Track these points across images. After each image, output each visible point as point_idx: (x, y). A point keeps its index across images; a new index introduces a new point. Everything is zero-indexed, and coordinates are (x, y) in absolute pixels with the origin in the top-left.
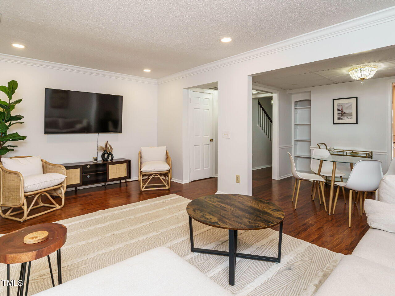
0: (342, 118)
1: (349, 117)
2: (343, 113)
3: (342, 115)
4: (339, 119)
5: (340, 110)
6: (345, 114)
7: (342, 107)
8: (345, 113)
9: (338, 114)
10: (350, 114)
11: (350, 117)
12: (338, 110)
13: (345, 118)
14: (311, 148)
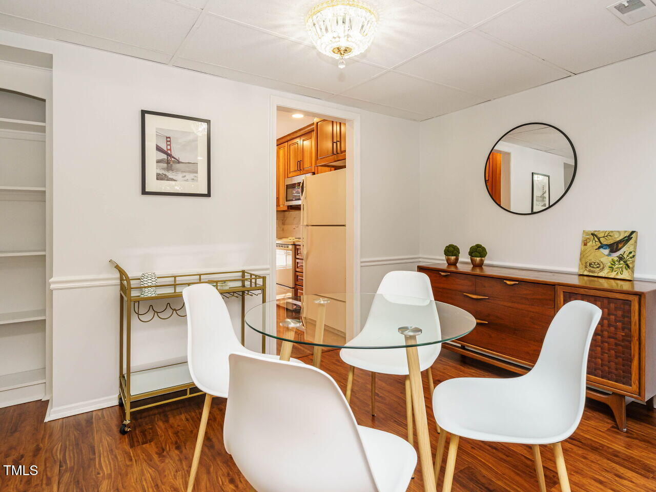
0: (170, 175)
1: (189, 176)
2: (174, 162)
3: (169, 168)
4: (162, 179)
5: (165, 149)
6: (178, 166)
7: (168, 139)
8: (179, 162)
9: (158, 162)
10: (192, 168)
11: (192, 176)
12: (159, 149)
13: (179, 176)
14: (52, 286)
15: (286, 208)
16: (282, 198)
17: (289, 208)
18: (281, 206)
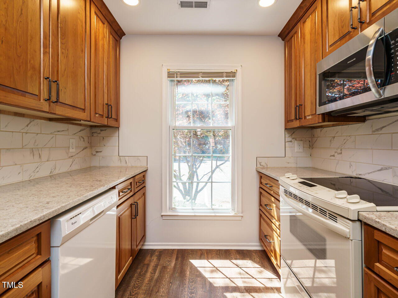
15: (318, 119)
16: (312, 103)
17: (326, 119)
18: (308, 118)
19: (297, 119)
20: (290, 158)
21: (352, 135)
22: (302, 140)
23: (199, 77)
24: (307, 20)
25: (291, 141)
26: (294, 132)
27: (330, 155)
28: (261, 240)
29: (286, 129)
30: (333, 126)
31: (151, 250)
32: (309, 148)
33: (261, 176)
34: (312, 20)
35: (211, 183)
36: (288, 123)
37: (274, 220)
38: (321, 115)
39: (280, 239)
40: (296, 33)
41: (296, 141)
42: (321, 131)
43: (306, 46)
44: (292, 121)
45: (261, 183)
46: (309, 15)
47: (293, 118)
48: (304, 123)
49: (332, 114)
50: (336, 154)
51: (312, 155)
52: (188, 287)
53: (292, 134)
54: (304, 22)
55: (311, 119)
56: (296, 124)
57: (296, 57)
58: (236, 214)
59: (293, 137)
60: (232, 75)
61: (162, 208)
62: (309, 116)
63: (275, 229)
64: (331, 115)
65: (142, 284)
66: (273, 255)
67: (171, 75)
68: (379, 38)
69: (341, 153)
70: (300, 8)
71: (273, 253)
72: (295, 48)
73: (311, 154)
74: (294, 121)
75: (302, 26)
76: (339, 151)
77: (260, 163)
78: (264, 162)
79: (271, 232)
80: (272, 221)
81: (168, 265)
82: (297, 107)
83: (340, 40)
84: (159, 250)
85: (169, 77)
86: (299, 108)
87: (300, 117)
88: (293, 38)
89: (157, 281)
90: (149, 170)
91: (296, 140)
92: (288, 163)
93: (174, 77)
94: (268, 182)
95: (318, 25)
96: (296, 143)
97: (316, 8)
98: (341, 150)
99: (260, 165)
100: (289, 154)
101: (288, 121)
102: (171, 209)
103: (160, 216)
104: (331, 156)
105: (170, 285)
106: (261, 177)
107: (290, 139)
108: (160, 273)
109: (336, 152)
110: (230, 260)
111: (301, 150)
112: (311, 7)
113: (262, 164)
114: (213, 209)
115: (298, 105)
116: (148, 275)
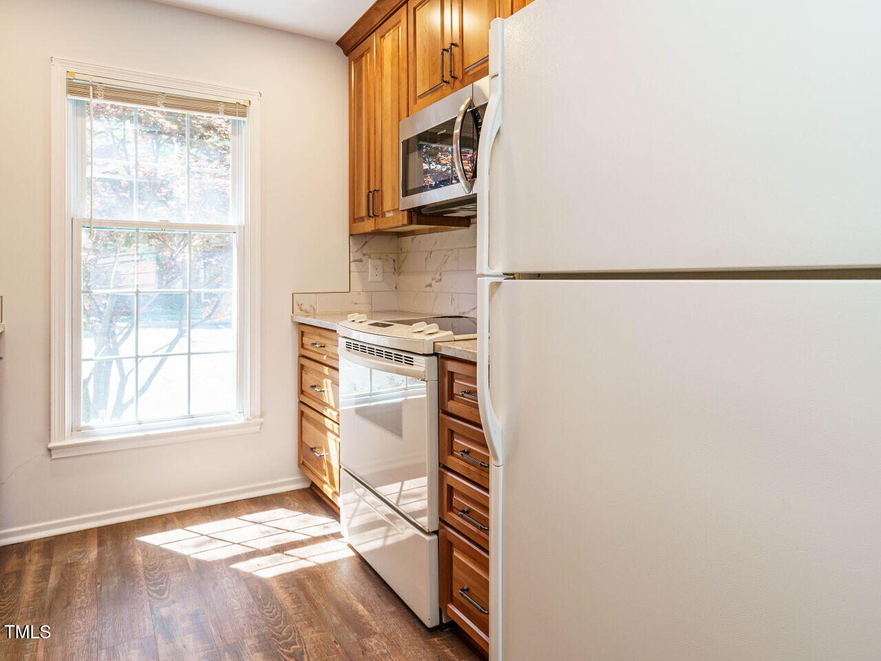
15: (403, 218)
16: (393, 189)
17: (415, 218)
18: (388, 215)
19: (371, 217)
20: (360, 294)
21: (454, 249)
22: (380, 259)
23: (156, 105)
24: (387, 35)
25: (360, 261)
26: (366, 242)
27: (425, 285)
28: (302, 465)
29: (351, 235)
30: (430, 231)
31: (14, 546)
32: (394, 274)
33: (303, 330)
34: (393, 40)
35: (186, 356)
36: (354, 223)
37: (329, 410)
38: (406, 212)
39: (338, 440)
40: (369, 50)
41: (370, 260)
42: (412, 240)
43: (384, 81)
44: (362, 219)
45: (302, 346)
46: (388, 28)
47: (363, 213)
48: (383, 225)
49: (423, 211)
50: (434, 283)
51: (398, 288)
52: (146, 578)
53: (363, 246)
54: (383, 37)
55: (393, 218)
56: (369, 226)
57: (368, 96)
58: (248, 420)
59: (365, 251)
60: (238, 110)
61: (50, 430)
62: (389, 211)
63: (330, 428)
64: (421, 213)
65: (16, 605)
66: (326, 479)
67: (75, 88)
68: (468, 110)
69: (441, 279)
70: (375, 9)
71: (325, 475)
72: (367, 78)
73: (396, 285)
74: (366, 219)
75: (379, 42)
76: (438, 277)
77: (300, 306)
78: (307, 302)
79: (323, 436)
80: (325, 413)
81: (80, 559)
82: (371, 194)
83: (431, 93)
84: (42, 540)
85: (70, 92)
86: (375, 196)
87: (376, 213)
88: (364, 58)
89: (58, 590)
90: (6, 332)
91: (370, 258)
92: (356, 304)
93: (87, 95)
94: (317, 339)
95: (403, 53)
96: (370, 263)
97: (400, 21)
98: (440, 274)
99: (301, 310)
100: (357, 285)
101: (354, 219)
102: (77, 429)
103: (45, 452)
104: (427, 286)
105: (98, 586)
106: (303, 334)
107: (359, 256)
108: (62, 576)
109: (433, 279)
110: (236, 517)
111: (379, 278)
112: (391, 16)
113: (304, 307)
114: (192, 417)
115: (372, 189)
116: (28, 587)
